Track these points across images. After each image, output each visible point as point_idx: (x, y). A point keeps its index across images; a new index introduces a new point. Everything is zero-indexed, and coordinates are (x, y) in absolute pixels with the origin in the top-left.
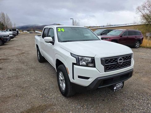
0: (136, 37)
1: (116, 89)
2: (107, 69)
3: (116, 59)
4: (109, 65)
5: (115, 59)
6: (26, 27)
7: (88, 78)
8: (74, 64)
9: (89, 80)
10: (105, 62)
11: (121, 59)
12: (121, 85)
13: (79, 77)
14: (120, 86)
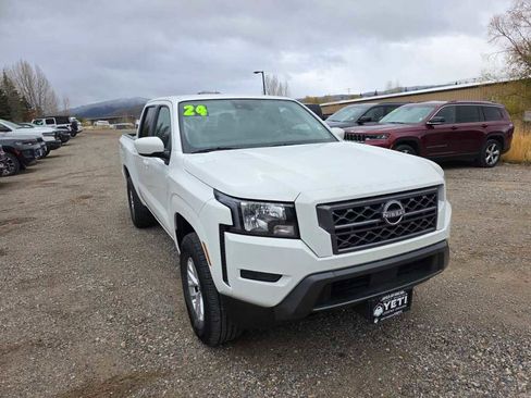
0: (485, 126)
1: (381, 316)
2: (341, 243)
3: (377, 206)
4: (348, 229)
5: (372, 206)
6: (106, 107)
7: (275, 278)
8: (224, 228)
9: (279, 284)
10: (335, 218)
11: (394, 207)
12: (400, 300)
13: (245, 274)
14: (398, 302)
